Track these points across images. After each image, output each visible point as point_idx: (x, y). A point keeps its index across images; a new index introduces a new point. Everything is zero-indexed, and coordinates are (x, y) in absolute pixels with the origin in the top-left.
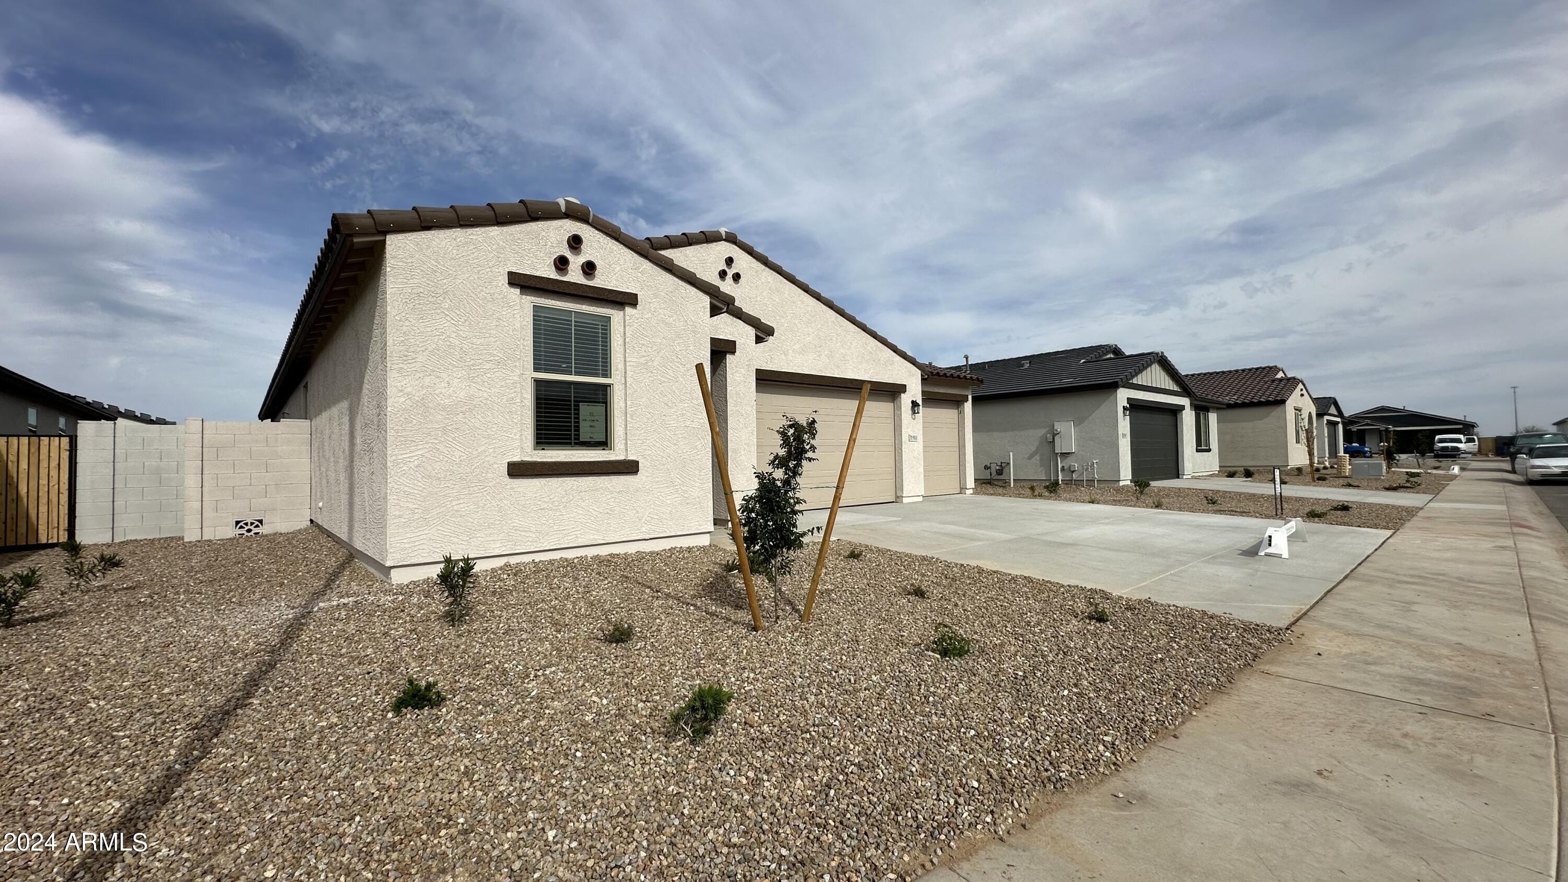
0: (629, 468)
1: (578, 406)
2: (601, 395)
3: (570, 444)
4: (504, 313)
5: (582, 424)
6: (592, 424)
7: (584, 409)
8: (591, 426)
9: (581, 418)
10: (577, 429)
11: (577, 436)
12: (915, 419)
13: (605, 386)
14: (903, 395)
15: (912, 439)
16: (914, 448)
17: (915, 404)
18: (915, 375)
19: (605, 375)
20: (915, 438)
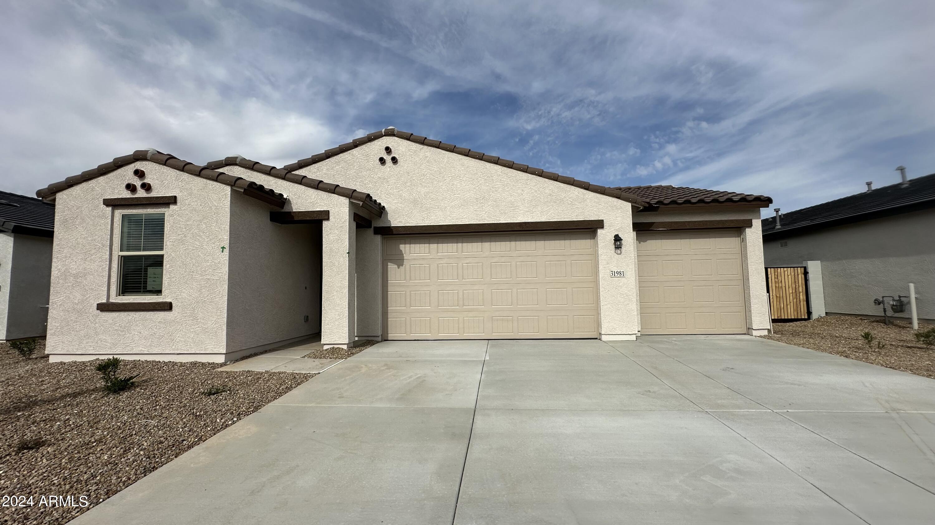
0: (168, 307)
1: (147, 269)
2: (158, 262)
3: (140, 292)
4: (103, 222)
5: (149, 280)
6: (154, 279)
7: (151, 270)
8: (154, 281)
9: (149, 276)
10: (145, 282)
11: (145, 287)
12: (620, 254)
13: (162, 256)
14: (599, 231)
15: (616, 275)
16: (621, 284)
17: (617, 239)
18: (621, 208)
19: (162, 249)
20: (622, 273)
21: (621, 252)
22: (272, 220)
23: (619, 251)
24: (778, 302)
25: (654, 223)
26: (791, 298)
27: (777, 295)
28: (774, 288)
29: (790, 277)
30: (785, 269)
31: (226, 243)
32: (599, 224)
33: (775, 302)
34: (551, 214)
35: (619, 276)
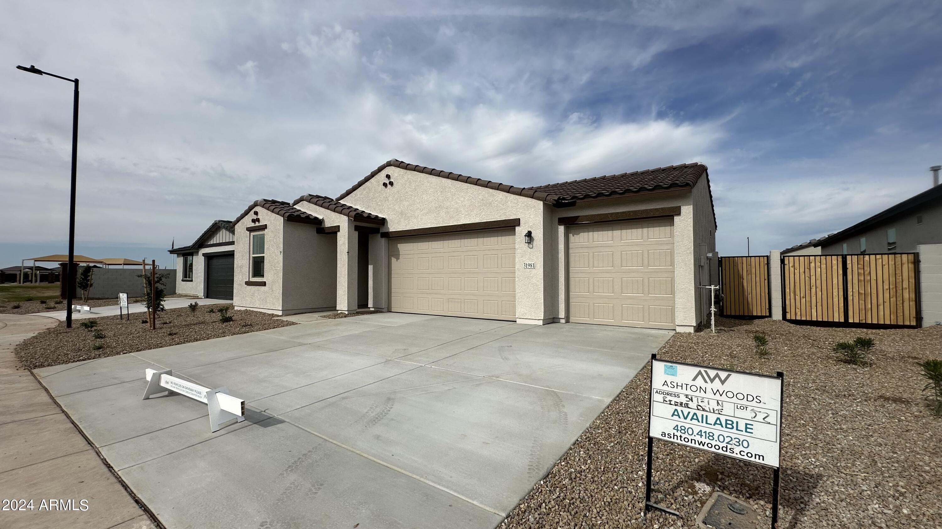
0: (265, 284)
2: (263, 260)
4: (247, 239)
5: (260, 269)
7: (261, 264)
8: (262, 270)
9: (260, 267)
11: (259, 273)
12: (532, 248)
13: (264, 257)
14: (517, 228)
15: (528, 266)
16: (531, 275)
17: (529, 235)
18: (534, 206)
19: (264, 253)
20: (532, 265)
21: (533, 246)
22: (317, 233)
23: (531, 246)
24: (862, 300)
25: (579, 216)
26: (887, 295)
27: (861, 291)
28: (856, 281)
29: (886, 266)
30: (878, 257)
31: (282, 250)
32: (516, 222)
33: (856, 300)
34: (483, 216)
35: (530, 268)
